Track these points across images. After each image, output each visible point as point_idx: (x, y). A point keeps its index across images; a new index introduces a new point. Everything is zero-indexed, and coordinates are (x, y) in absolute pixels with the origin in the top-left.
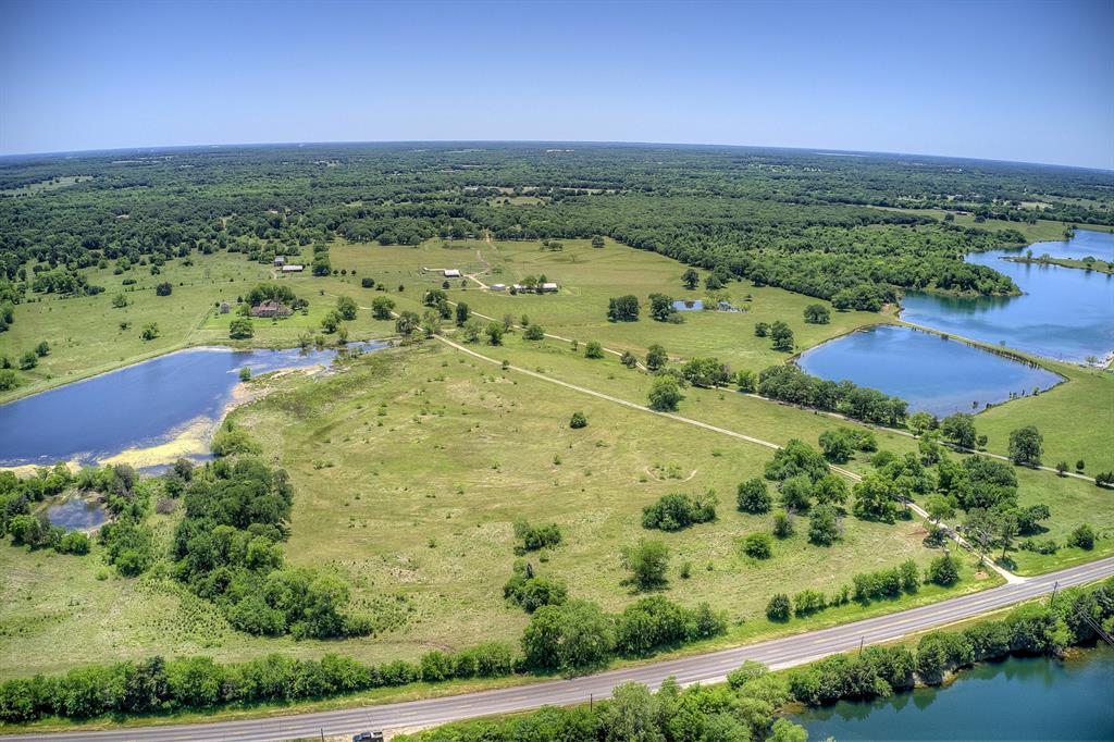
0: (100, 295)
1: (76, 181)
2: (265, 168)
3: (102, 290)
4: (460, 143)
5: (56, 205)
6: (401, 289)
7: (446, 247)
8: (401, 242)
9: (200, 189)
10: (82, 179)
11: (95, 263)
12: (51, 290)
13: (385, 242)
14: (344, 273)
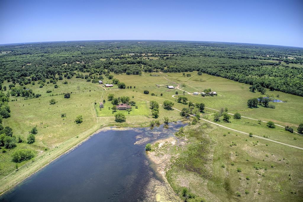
0: (40, 97)
1: (7, 53)
2: (63, 48)
3: (40, 95)
4: (113, 40)
5: (4, 60)
6: (162, 95)
7: (151, 75)
8: (134, 74)
9: (48, 55)
10: (9, 52)
11: (30, 83)
12: (19, 95)
13: (128, 74)
14: (131, 87)
